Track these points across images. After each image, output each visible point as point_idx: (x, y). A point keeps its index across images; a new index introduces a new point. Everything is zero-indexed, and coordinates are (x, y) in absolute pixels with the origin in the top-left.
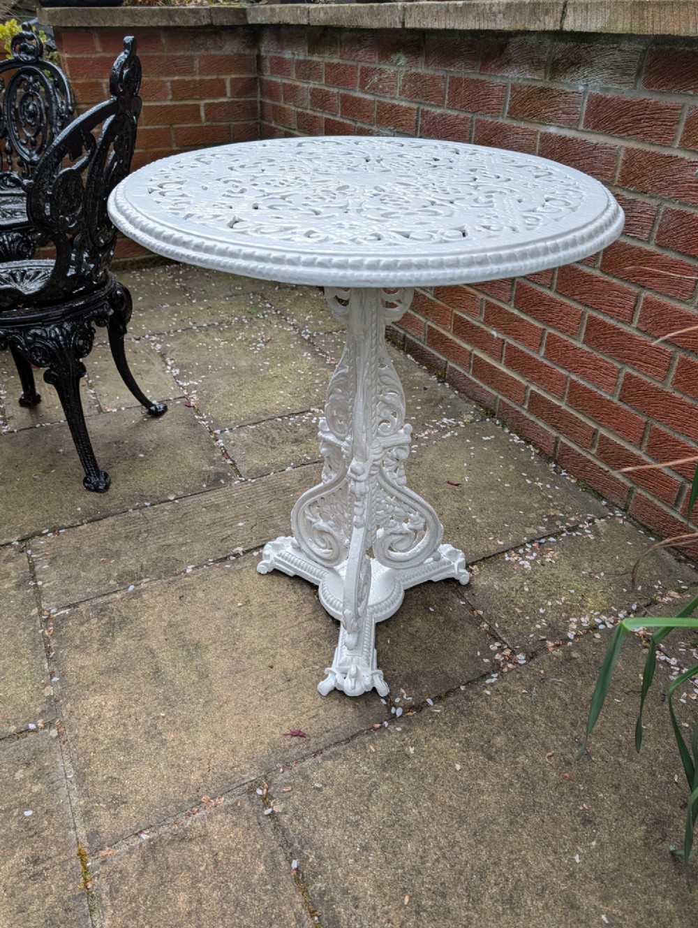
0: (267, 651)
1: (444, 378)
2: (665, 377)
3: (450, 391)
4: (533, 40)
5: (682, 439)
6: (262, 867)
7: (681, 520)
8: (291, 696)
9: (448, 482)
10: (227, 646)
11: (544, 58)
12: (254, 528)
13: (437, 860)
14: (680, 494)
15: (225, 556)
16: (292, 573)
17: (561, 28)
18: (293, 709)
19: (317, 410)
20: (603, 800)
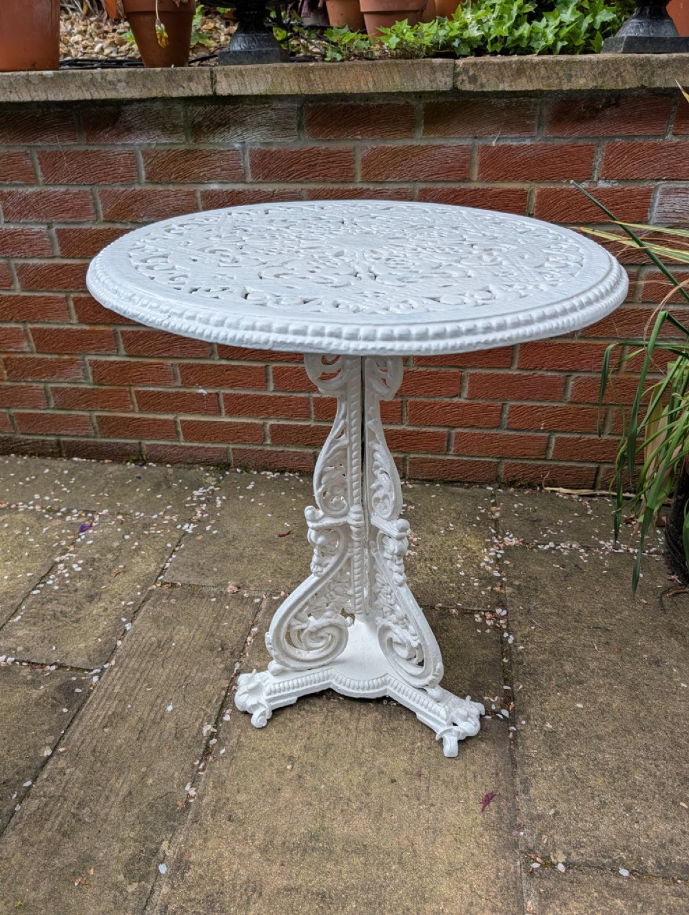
0: (370, 774)
1: (143, 460)
3: (162, 468)
6: (618, 901)
7: (456, 458)
8: (440, 783)
9: (281, 536)
10: (339, 807)
14: (449, 441)
15: (203, 746)
16: (293, 699)
17: (215, 93)
18: (457, 788)
19: (64, 557)
20: (644, 645)
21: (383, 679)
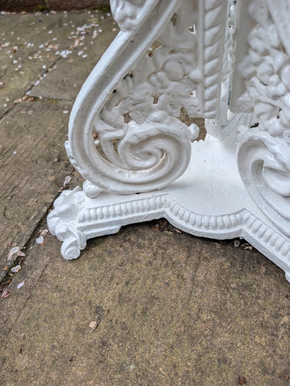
1: (47, 9)
3: (60, 14)
12: (8, 213)
15: (3, 274)
21: (238, 216)
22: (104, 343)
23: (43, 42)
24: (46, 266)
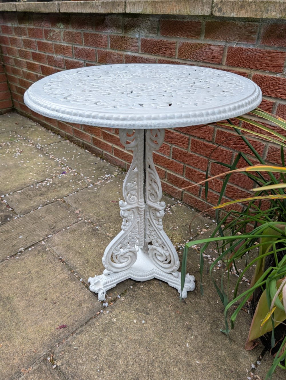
0: (43, 292)
1: (103, 158)
2: (188, 147)
3: (107, 163)
4: (115, 17)
5: (197, 170)
7: (202, 201)
8: (57, 310)
9: (112, 201)
10: (23, 295)
11: (121, 24)
12: (28, 238)
13: (133, 364)
14: (200, 191)
15: (15, 253)
17: (125, 12)
19: (49, 179)
20: (193, 318)
22: (25, 279)
23: (88, 176)
24: (26, 256)
